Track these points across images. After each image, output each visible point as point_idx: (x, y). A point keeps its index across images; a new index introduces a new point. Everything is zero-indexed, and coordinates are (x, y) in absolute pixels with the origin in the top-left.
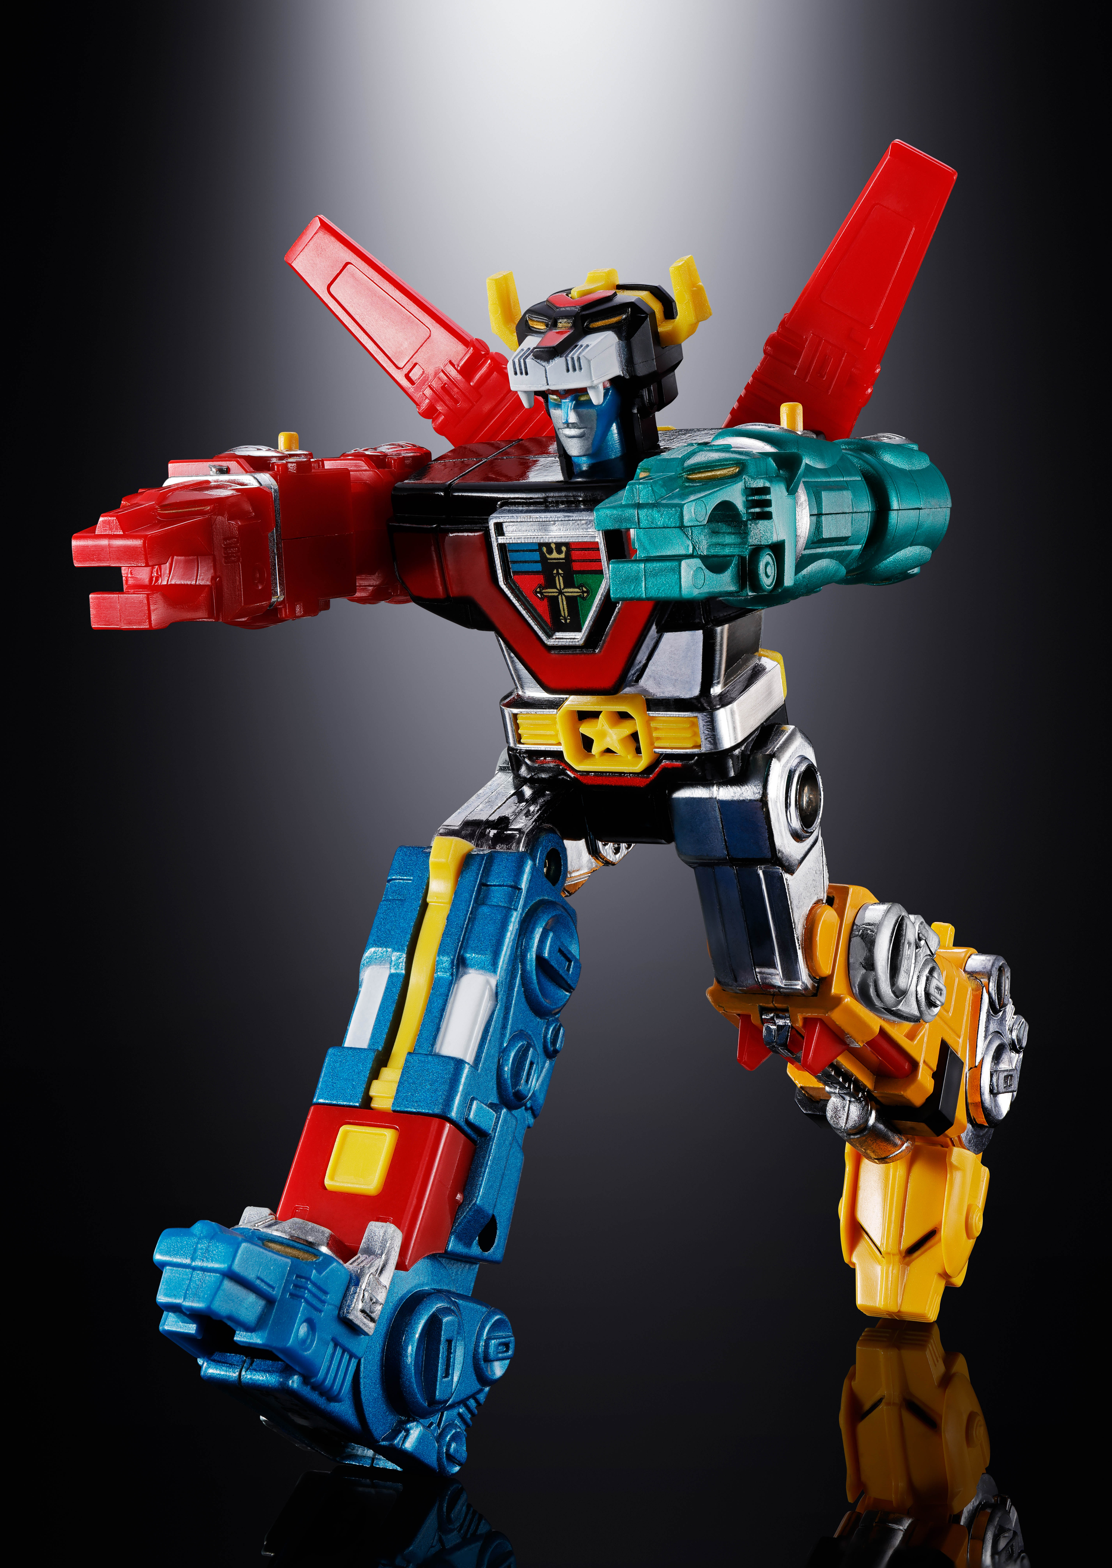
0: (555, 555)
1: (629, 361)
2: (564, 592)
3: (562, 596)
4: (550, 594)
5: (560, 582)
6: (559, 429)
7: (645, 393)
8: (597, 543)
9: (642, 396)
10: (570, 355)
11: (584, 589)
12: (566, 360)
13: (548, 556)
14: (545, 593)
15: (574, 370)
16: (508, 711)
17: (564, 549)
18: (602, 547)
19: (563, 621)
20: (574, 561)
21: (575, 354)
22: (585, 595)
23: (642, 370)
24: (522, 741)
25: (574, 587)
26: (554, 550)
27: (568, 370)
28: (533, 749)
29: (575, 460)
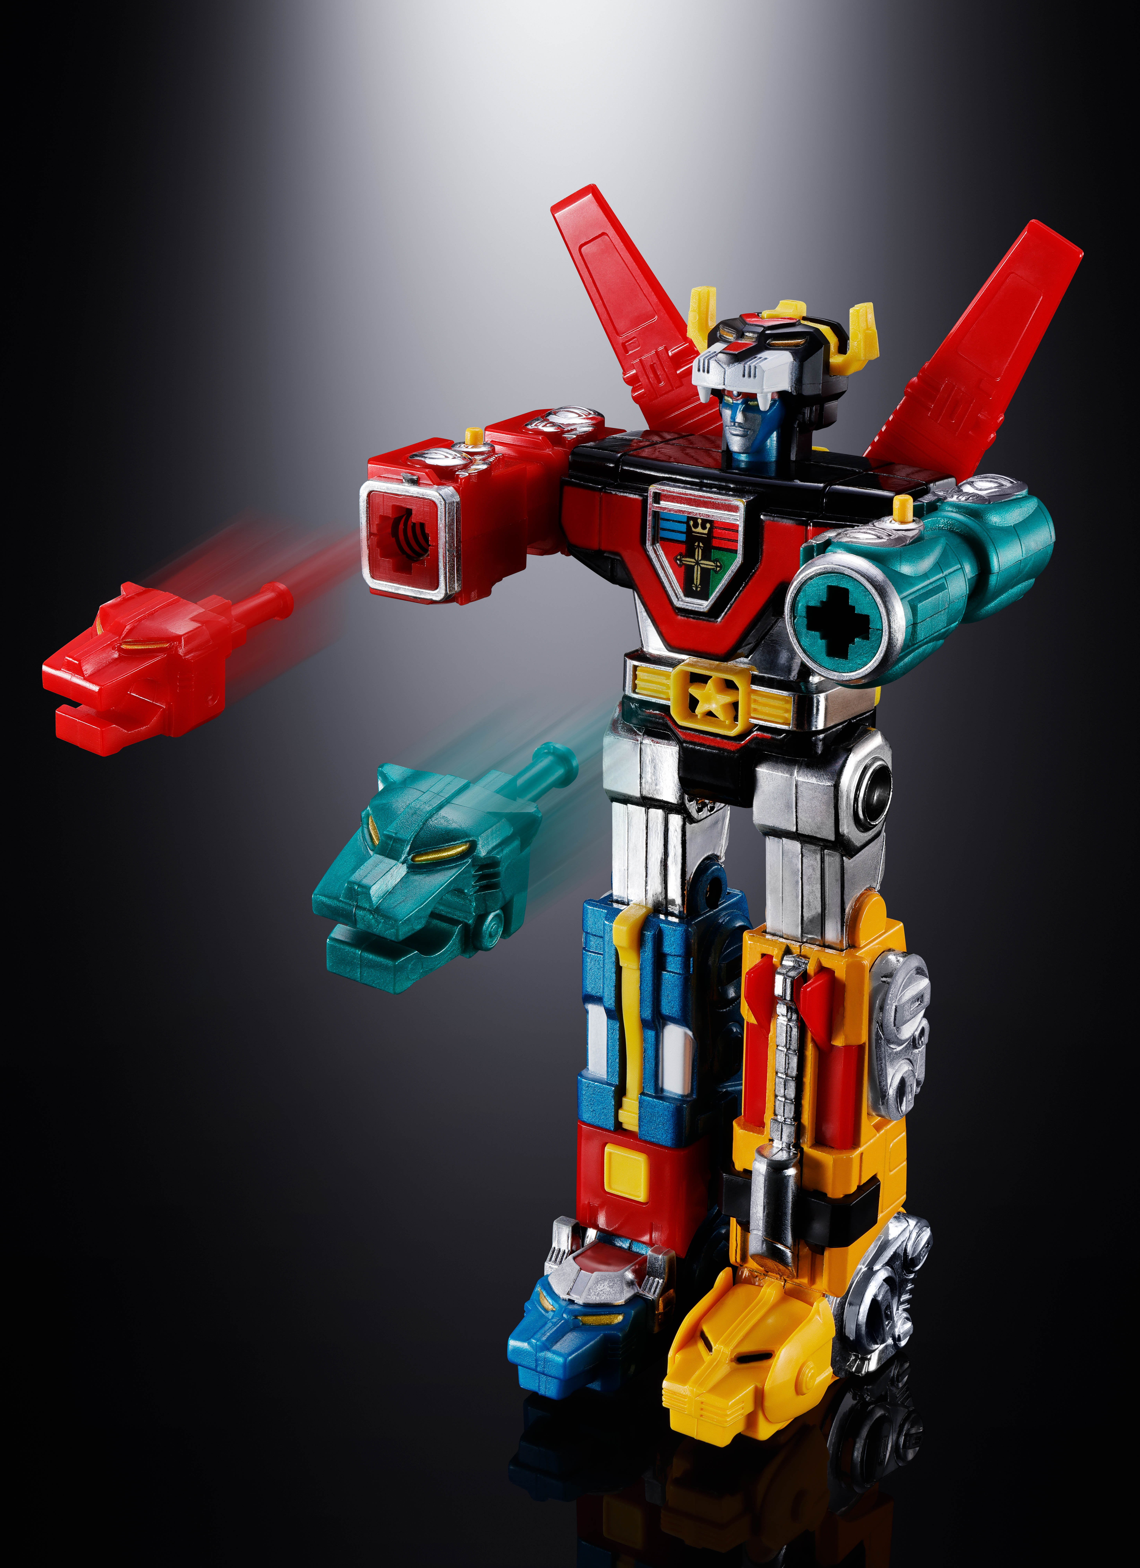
0: (699, 529)
1: (798, 381)
2: (700, 563)
3: (698, 566)
4: (688, 563)
5: (698, 554)
6: (726, 426)
7: (807, 411)
8: (737, 526)
9: (804, 413)
10: (748, 363)
11: (718, 564)
12: (744, 366)
13: (693, 529)
14: (684, 561)
15: (750, 376)
16: (631, 663)
17: (708, 525)
18: (741, 529)
19: (694, 588)
20: (715, 538)
21: (752, 363)
22: (718, 569)
23: (809, 390)
24: (637, 691)
25: (710, 561)
26: (700, 526)
27: (744, 376)
28: (644, 699)
29: (736, 456)
